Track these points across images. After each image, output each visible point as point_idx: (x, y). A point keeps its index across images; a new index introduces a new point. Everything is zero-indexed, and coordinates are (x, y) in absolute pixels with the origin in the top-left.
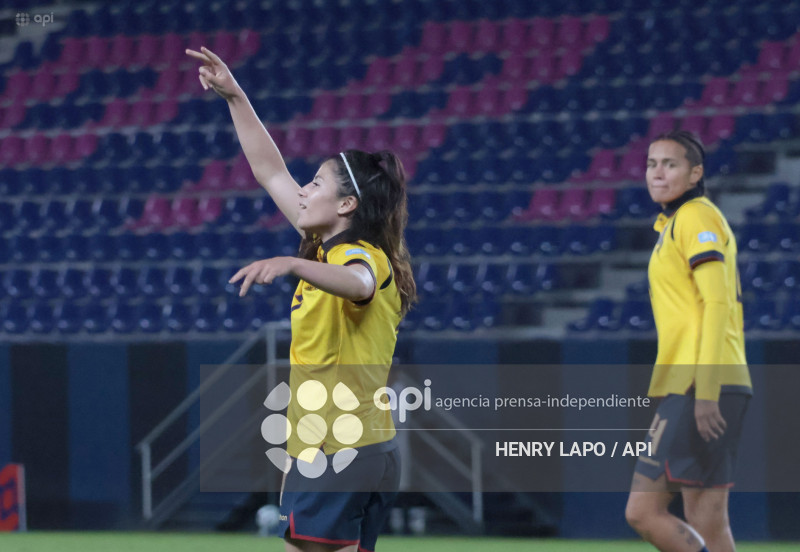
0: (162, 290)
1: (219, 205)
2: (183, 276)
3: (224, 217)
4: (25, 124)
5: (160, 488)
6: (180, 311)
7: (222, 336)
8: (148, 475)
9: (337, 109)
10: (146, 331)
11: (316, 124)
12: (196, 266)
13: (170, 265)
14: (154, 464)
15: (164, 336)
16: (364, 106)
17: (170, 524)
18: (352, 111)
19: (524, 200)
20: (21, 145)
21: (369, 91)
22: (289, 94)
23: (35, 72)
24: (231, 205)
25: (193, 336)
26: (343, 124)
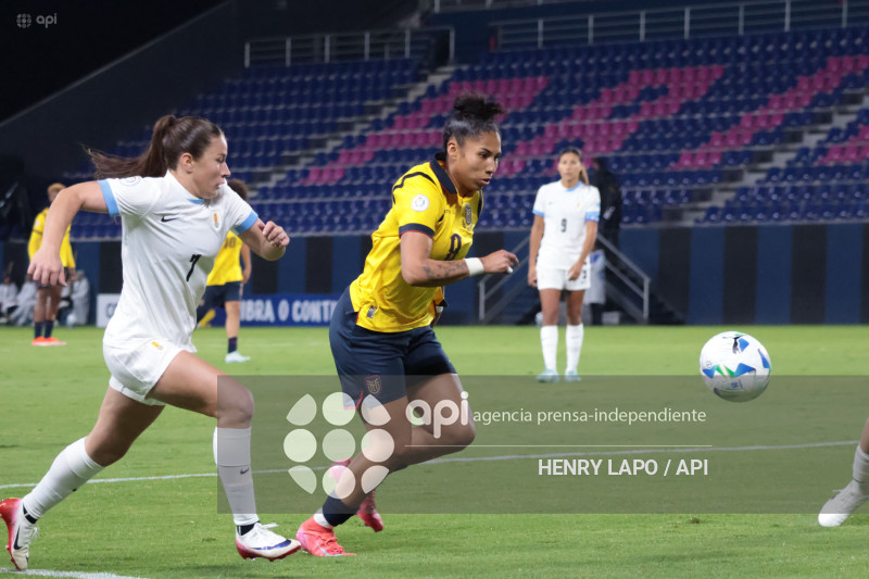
0: (493, 207)
1: (524, 163)
2: (504, 199)
3: (526, 169)
4: (429, 126)
5: (488, 304)
6: (502, 217)
7: (522, 229)
8: (483, 298)
9: (585, 114)
10: (485, 227)
11: (574, 123)
12: (511, 194)
13: (498, 194)
14: (487, 291)
15: (493, 229)
16: (598, 113)
17: (494, 321)
18: (592, 115)
19: (676, 158)
20: (427, 135)
21: (602, 105)
22: (561, 108)
23: (438, 100)
24: (529, 163)
25: (507, 229)
26: (587, 122)
